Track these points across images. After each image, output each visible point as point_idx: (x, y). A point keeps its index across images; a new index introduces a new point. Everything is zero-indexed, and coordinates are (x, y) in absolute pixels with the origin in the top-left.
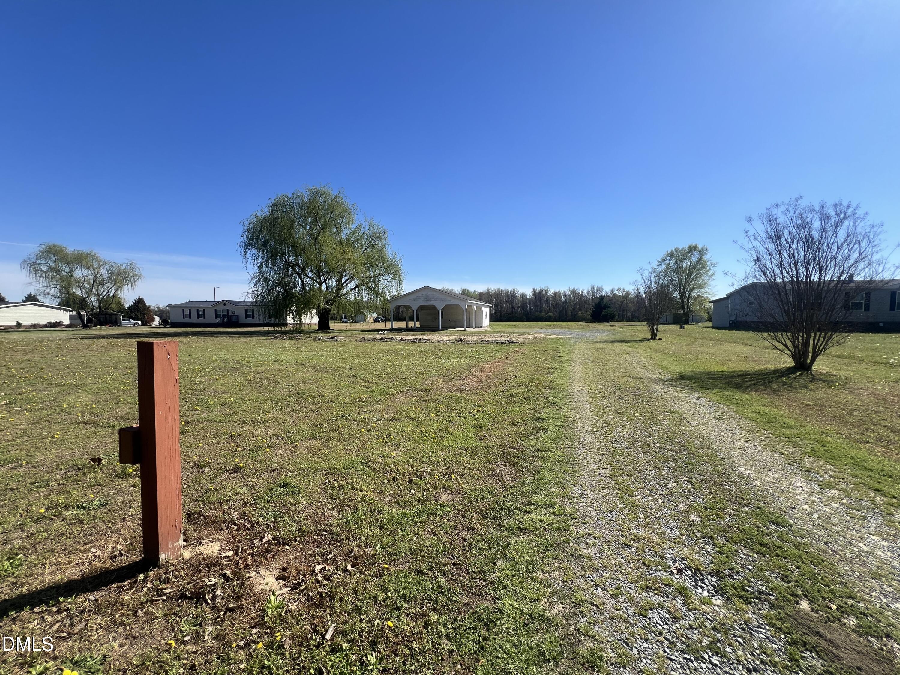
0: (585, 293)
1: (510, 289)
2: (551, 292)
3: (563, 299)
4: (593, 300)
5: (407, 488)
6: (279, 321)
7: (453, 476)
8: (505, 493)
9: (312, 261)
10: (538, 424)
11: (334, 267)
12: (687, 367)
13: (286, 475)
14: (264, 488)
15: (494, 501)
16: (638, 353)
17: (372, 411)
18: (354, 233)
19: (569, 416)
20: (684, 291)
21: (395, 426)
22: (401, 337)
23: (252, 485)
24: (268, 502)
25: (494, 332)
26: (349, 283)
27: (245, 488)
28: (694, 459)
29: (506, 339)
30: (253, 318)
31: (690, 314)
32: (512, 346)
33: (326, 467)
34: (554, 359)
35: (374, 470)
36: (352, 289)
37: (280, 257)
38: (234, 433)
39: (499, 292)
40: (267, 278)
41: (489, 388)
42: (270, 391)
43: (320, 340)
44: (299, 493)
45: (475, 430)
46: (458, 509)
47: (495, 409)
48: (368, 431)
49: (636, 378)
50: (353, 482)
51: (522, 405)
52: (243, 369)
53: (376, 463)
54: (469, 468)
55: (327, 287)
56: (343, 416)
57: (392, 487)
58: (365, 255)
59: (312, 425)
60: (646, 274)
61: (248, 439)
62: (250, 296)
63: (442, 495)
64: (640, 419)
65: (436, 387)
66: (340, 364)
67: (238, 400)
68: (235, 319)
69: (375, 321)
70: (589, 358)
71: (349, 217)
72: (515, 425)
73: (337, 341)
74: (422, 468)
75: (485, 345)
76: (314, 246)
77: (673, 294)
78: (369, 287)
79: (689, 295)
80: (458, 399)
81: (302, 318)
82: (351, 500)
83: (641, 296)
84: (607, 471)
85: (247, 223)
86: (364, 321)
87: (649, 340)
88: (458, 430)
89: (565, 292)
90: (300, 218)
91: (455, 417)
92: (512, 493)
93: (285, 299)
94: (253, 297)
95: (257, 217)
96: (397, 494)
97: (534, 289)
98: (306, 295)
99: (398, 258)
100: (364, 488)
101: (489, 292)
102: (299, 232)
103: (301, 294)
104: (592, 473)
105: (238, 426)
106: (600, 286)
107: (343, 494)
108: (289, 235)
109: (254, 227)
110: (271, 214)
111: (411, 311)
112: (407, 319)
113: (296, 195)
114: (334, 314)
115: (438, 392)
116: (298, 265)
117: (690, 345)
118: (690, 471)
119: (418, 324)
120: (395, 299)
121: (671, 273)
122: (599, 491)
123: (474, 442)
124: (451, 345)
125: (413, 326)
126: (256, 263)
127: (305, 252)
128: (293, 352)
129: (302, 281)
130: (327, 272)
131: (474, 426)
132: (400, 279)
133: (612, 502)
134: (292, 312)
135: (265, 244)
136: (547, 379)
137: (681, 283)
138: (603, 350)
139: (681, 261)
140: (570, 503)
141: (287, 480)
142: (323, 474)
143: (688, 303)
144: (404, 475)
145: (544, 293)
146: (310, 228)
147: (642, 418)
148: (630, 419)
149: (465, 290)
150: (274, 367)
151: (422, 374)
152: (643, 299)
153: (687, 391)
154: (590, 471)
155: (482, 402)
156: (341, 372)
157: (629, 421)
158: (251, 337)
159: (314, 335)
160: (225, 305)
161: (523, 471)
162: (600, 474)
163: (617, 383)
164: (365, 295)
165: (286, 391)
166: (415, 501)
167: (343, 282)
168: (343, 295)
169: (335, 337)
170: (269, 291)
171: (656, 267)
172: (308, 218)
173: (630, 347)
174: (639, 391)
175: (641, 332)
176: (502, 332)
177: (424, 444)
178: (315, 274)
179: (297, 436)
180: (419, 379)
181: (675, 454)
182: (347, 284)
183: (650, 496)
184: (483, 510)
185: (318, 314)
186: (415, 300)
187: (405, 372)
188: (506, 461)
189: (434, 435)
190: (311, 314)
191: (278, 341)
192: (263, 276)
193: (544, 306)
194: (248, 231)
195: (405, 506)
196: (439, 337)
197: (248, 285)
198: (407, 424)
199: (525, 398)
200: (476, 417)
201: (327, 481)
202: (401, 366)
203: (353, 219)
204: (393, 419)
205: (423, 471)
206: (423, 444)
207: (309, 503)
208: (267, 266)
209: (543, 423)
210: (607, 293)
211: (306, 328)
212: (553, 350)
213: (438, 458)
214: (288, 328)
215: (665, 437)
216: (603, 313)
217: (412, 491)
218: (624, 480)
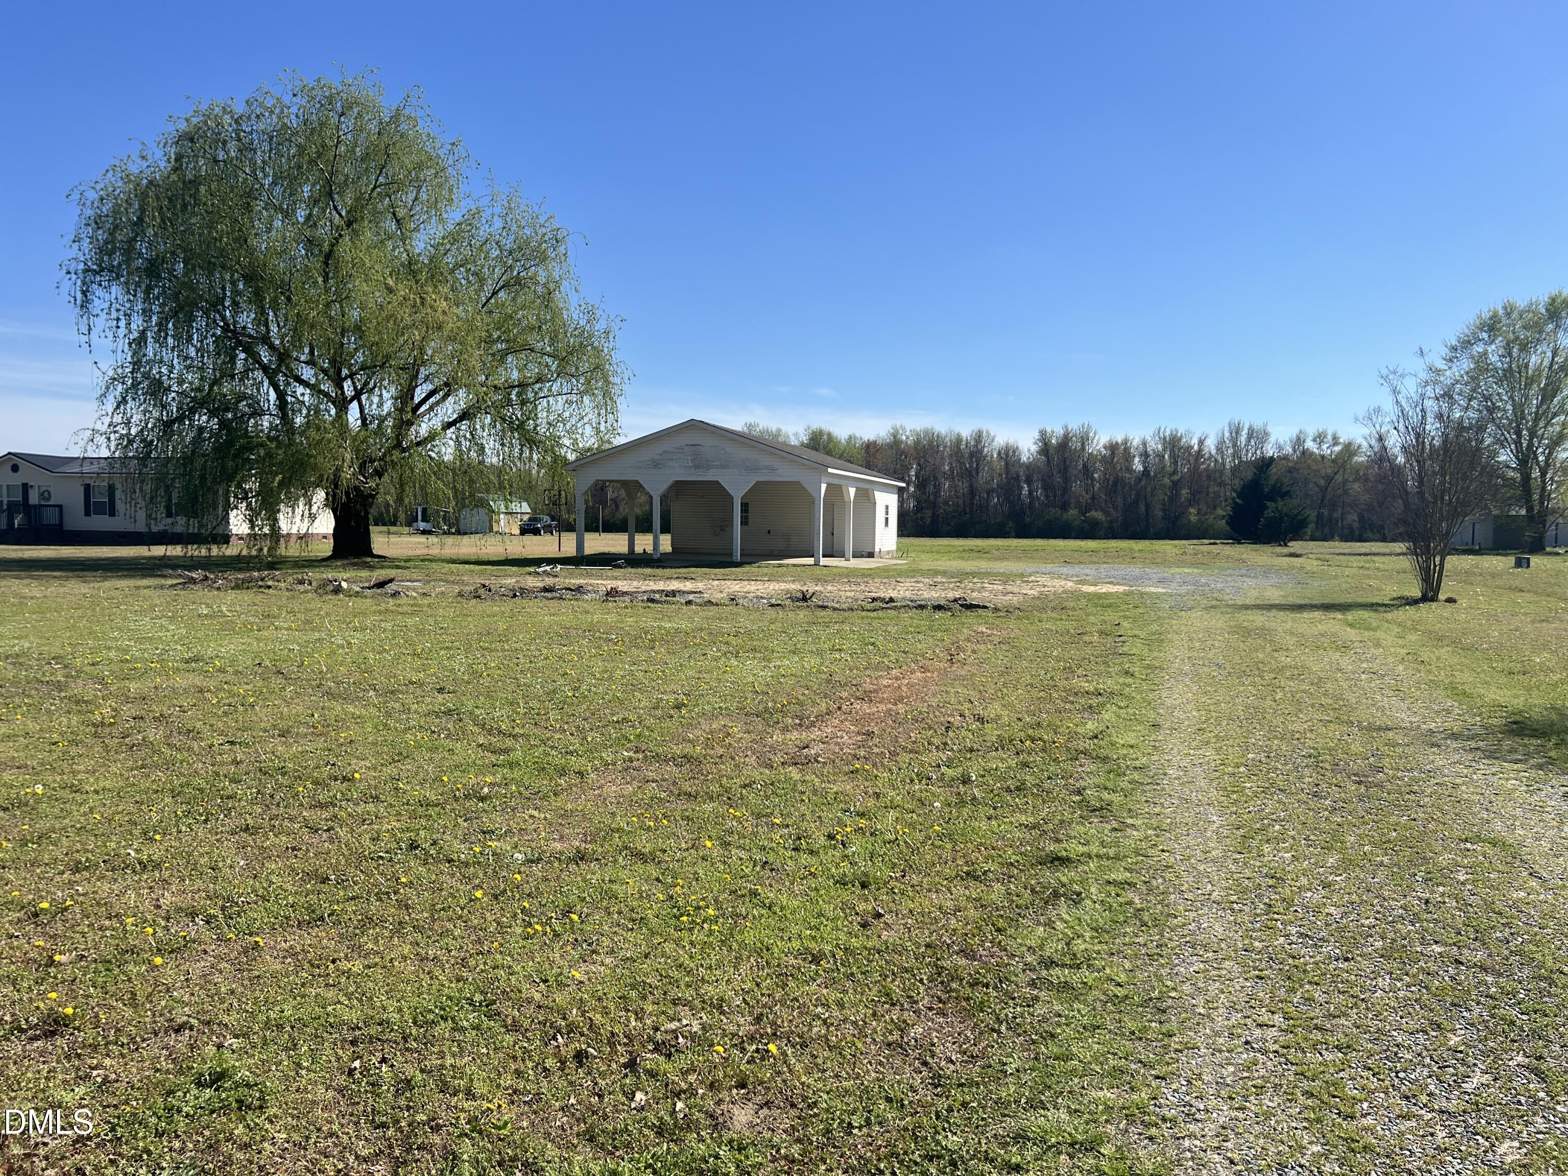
0: (1211, 446)
1: (966, 431)
2: (1100, 442)
3: (1138, 465)
4: (1235, 470)
5: (622, 1086)
6: (201, 526)
7: (772, 1047)
8: (942, 1105)
9: (312, 326)
10: (1049, 876)
11: (386, 349)
12: (1535, 692)
13: (220, 1046)
14: (148, 1087)
15: (906, 1129)
16: (1378, 645)
17: (509, 831)
18: (454, 238)
19: (1151, 852)
20: (1530, 445)
21: (584, 880)
22: (610, 584)
23: (106, 1080)
24: (159, 1134)
25: (912, 573)
26: (437, 403)
27: (80, 1090)
28: (1550, 995)
29: (951, 595)
30: (112, 513)
31: (1551, 518)
32: (970, 617)
33: (353, 1016)
34: (1105, 663)
35: (514, 1027)
36: (450, 425)
37: (206, 313)
38: (45, 905)
39: (931, 442)
40: (160, 382)
41: (893, 754)
42: (168, 764)
43: (338, 590)
44: (261, 1107)
45: (846, 895)
46: (786, 1157)
47: (912, 825)
48: (496, 897)
49: (1371, 728)
50: (443, 1067)
51: (999, 812)
52: (77, 688)
53: (520, 1004)
54: (825, 1021)
55: (363, 418)
56: (413, 846)
57: (571, 1083)
58: (491, 312)
59: (309, 875)
60: (1410, 388)
61: (91, 925)
62: (102, 440)
63: (736, 1110)
64: (1382, 864)
65: (721, 751)
66: (408, 671)
67: (61, 793)
68: (50, 517)
69: (524, 531)
70: (1221, 660)
71: (440, 186)
72: (976, 878)
73: (395, 594)
74: (672, 1020)
75: (881, 613)
76: (320, 280)
77: (1496, 453)
78: (504, 420)
79: (1547, 459)
80: (794, 790)
81: (281, 516)
82: (436, 1129)
83: (1391, 461)
84: (1272, 1033)
85: (92, 195)
86: (487, 529)
87: (1414, 602)
88: (791, 892)
89: (1144, 444)
90: (274, 183)
91: (782, 851)
92: (965, 1105)
93: (221, 451)
94: (113, 445)
95: (127, 179)
96: (590, 1107)
97: (1043, 433)
98: (291, 443)
99: (601, 326)
100: (480, 1088)
101: (895, 443)
102: (269, 230)
103: (276, 438)
104: (1221, 1040)
105: (58, 878)
106: (1258, 424)
107: (408, 1108)
108: (236, 240)
109: (116, 211)
110: (175, 170)
111: (643, 498)
112: (632, 525)
113: (261, 105)
114: (387, 505)
115: (727, 768)
116: (266, 340)
117: (1546, 620)
118: (1536, 1034)
119: (666, 543)
120: (589, 458)
121: (1488, 384)
122: (1246, 1098)
123: (842, 936)
124: (771, 613)
125: (650, 549)
126: (122, 331)
127: (289, 299)
128: (247, 629)
129: (281, 396)
130: (363, 368)
131: (842, 882)
132: (606, 394)
133: (1284, 1137)
134: (246, 498)
135: (153, 270)
136: (1079, 730)
137: (1523, 418)
138: (1263, 633)
139: (1524, 348)
140: (1151, 1139)
141: (221, 1061)
142: (345, 1040)
143: (1544, 482)
144: (612, 1044)
145: (1075, 445)
146: (309, 217)
147: (1386, 860)
148: (1347, 864)
149: (821, 432)
150: (180, 681)
151: (678, 707)
152: (1397, 470)
153: (1533, 773)
154: (1217, 1034)
155: (871, 803)
156: (409, 699)
157: (1345, 871)
158: (105, 579)
159: (318, 576)
160: (15, 468)
161: (999, 1032)
162: (1247, 1043)
163: (1310, 743)
164: (490, 445)
165: (222, 764)
166: (646, 1131)
167: (417, 400)
168: (418, 444)
169: (391, 581)
170: (168, 424)
171: (1441, 365)
172: (301, 186)
173: (1351, 625)
174: (1380, 770)
175: (1391, 577)
176: (936, 573)
177: (681, 939)
178: (325, 371)
179: (257, 914)
180: (668, 723)
181: (1490, 979)
182: (431, 408)
183: (1406, 1117)
184: (868, 1161)
185: (332, 503)
186: (656, 465)
187: (621, 702)
188: (944, 997)
189: (711, 912)
190: (309, 504)
191: (199, 593)
192: (146, 376)
193: (1077, 487)
194: (98, 222)
195: (615, 1147)
196: (734, 587)
197: (95, 404)
198: (623, 874)
199: (1008, 790)
200: (849, 851)
201: (357, 1064)
202: (610, 678)
203: (451, 191)
204: (581, 857)
205: (674, 1031)
206: (678, 942)
207: (296, 1137)
208: (161, 341)
209: (1065, 875)
210: (1280, 448)
211: (292, 550)
212: (1101, 633)
213: (723, 986)
214: (231, 550)
215: (1459, 924)
216: (1269, 513)
217: (639, 1096)
218: (1324, 1064)
